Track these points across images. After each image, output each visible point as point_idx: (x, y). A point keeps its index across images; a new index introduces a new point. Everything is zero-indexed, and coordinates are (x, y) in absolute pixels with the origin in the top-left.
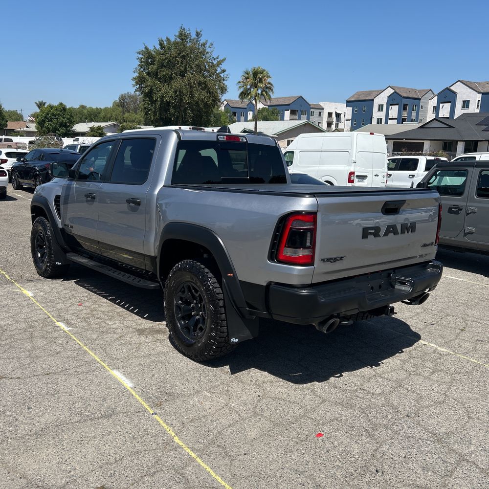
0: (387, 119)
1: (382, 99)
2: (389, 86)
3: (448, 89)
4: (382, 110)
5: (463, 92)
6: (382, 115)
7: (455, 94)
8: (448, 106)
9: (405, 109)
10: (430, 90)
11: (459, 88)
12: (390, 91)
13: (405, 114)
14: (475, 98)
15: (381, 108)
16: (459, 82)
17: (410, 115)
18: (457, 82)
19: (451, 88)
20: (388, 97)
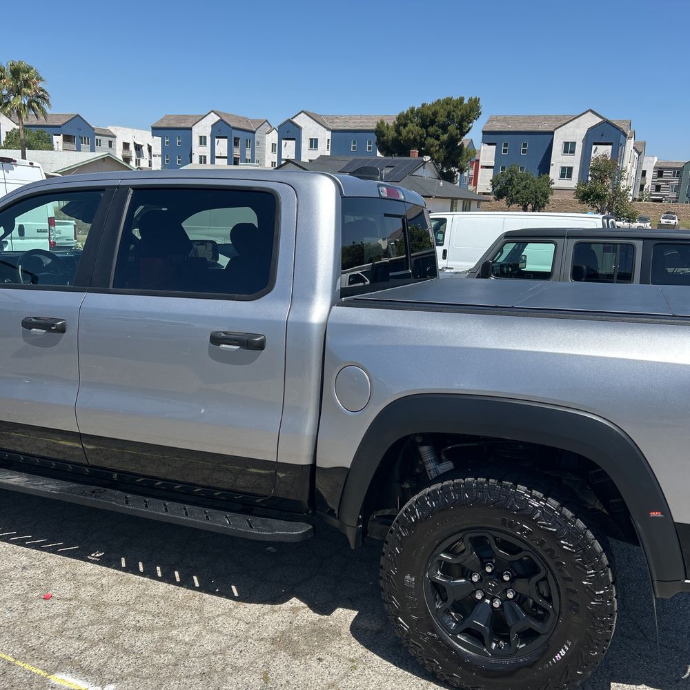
0: (213, 157)
1: (203, 128)
2: (212, 111)
3: (290, 122)
4: (205, 143)
5: (310, 129)
6: (206, 151)
7: (299, 129)
8: (292, 144)
9: (236, 144)
10: (267, 121)
11: (302, 121)
12: (214, 118)
13: (237, 151)
14: (324, 136)
15: (203, 140)
16: (302, 114)
17: (243, 153)
18: (300, 113)
19: (294, 120)
20: (213, 126)
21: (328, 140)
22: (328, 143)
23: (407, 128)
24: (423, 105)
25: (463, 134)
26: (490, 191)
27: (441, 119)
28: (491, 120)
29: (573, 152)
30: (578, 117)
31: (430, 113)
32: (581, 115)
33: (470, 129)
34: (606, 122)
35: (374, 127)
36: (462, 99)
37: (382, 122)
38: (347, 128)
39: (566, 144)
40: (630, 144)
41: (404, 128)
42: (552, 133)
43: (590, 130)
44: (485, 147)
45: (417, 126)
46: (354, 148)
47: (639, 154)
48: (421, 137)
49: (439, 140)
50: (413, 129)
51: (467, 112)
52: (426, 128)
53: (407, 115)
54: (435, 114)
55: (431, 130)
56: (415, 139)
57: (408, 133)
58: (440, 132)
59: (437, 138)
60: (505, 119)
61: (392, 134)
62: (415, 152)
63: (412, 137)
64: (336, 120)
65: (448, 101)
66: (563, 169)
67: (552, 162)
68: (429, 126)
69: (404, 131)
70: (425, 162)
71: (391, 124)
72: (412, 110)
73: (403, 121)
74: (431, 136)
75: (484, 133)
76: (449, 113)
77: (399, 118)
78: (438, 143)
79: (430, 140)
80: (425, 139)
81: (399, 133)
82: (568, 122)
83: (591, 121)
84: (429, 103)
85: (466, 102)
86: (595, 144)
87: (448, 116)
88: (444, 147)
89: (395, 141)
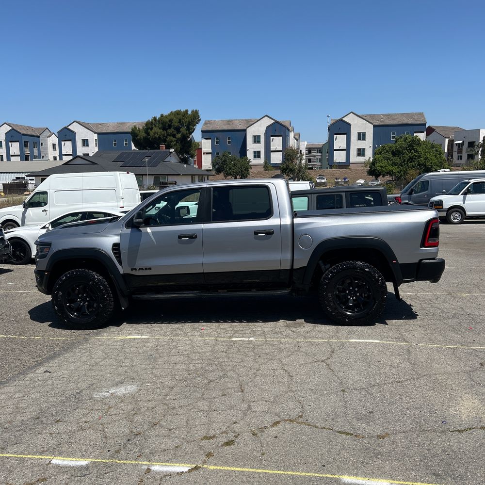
0: (9, 156)
2: (5, 123)
3: (66, 128)
4: (1, 146)
5: (81, 133)
6: (2, 151)
7: (73, 133)
8: (69, 144)
9: (26, 146)
10: (47, 128)
11: (75, 127)
12: (7, 128)
13: (27, 151)
14: (93, 138)
16: (75, 123)
17: (32, 152)
18: (73, 123)
19: (69, 127)
20: (6, 134)
21: (96, 140)
22: (96, 142)
23: (153, 131)
24: (162, 116)
25: (191, 133)
26: (211, 169)
27: (175, 124)
28: (205, 124)
29: (259, 142)
30: (260, 120)
31: (168, 120)
32: (261, 119)
33: (194, 130)
34: (276, 123)
35: (130, 130)
36: (187, 111)
37: (135, 127)
38: (109, 131)
39: (255, 137)
40: (292, 135)
41: (151, 130)
42: (245, 130)
43: (268, 127)
44: (204, 141)
45: (160, 129)
46: (115, 144)
47: (297, 140)
48: (164, 136)
49: (175, 137)
50: (157, 131)
51: (191, 120)
52: (166, 130)
53: (152, 122)
54: (171, 121)
55: (170, 131)
56: (159, 138)
57: (154, 134)
58: (175, 132)
59: (174, 136)
60: (215, 122)
61: (143, 134)
62: (163, 146)
63: (157, 137)
64: (100, 126)
65: (178, 113)
66: (255, 152)
67: (248, 149)
68: (168, 129)
69: (151, 133)
70: (171, 153)
71: (141, 128)
72: (155, 119)
73: (149, 126)
74: (170, 135)
75: (203, 132)
76: (180, 120)
77: (147, 124)
78: (175, 139)
79: (170, 138)
80: (166, 137)
81: (148, 134)
82: (254, 123)
83: (268, 122)
85: (190, 112)
86: (272, 136)
87: (180, 122)
88: (179, 142)
89: (146, 139)
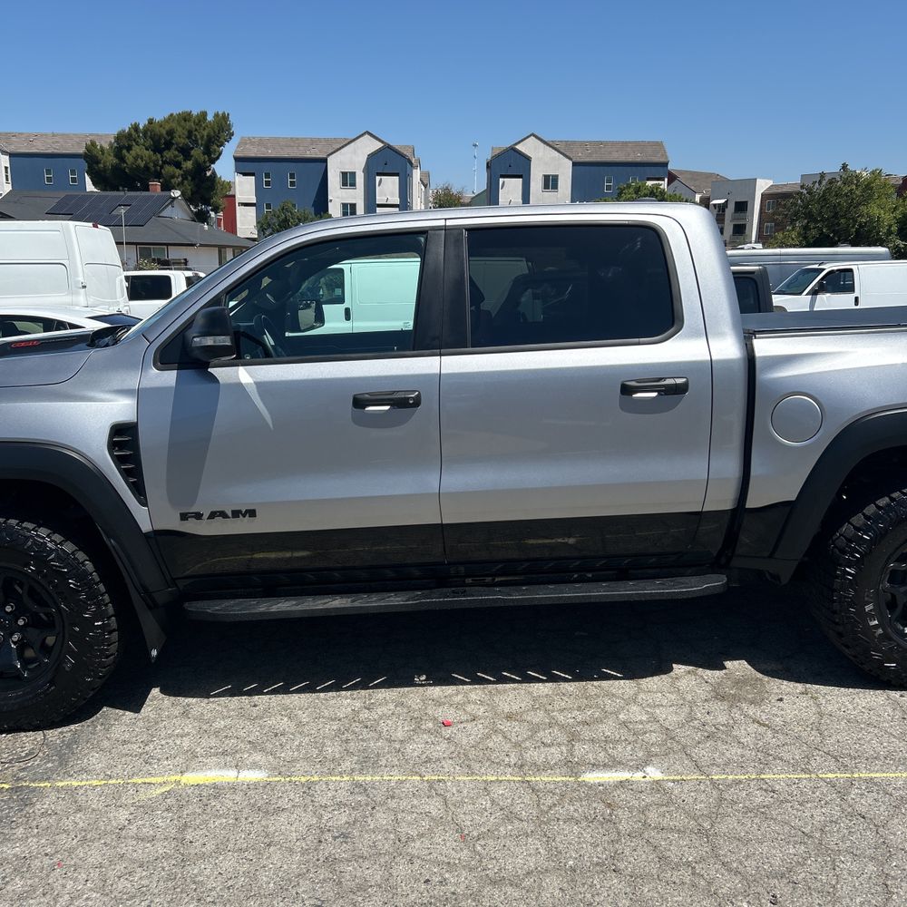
21: (6, 168)
22: (6, 172)
23: (133, 152)
24: (151, 121)
25: (213, 162)
26: (256, 236)
27: (181, 140)
28: (243, 142)
29: (353, 184)
30: (354, 140)
31: (164, 132)
32: (357, 138)
33: (220, 154)
34: (388, 147)
35: (82, 150)
36: (204, 114)
37: (93, 144)
38: (34, 150)
39: (344, 174)
40: (417, 174)
41: (128, 151)
42: (325, 161)
43: (371, 157)
44: (239, 179)
45: (147, 149)
46: (49, 180)
47: (425, 186)
48: (155, 165)
49: (181, 168)
50: (141, 154)
51: (215, 132)
52: (161, 152)
53: (130, 134)
54: (171, 133)
55: (168, 154)
56: (147, 168)
57: (136, 158)
58: (181, 158)
59: (178, 165)
60: (261, 142)
61: (111, 160)
62: (156, 185)
63: (142, 165)
64: (14, 139)
65: (186, 117)
66: (345, 206)
67: (330, 198)
68: (164, 149)
69: (129, 157)
70: (174, 198)
71: (106, 146)
72: (136, 128)
73: (125, 142)
74: (169, 163)
75: (237, 159)
76: (190, 132)
77: (119, 137)
78: (181, 172)
79: (169, 169)
80: (162, 167)
81: (122, 159)
82: (343, 147)
83: (370, 146)
84: (159, 118)
85: (210, 118)
86: (379, 174)
87: (189, 137)
88: (190, 178)
89: (116, 169)
